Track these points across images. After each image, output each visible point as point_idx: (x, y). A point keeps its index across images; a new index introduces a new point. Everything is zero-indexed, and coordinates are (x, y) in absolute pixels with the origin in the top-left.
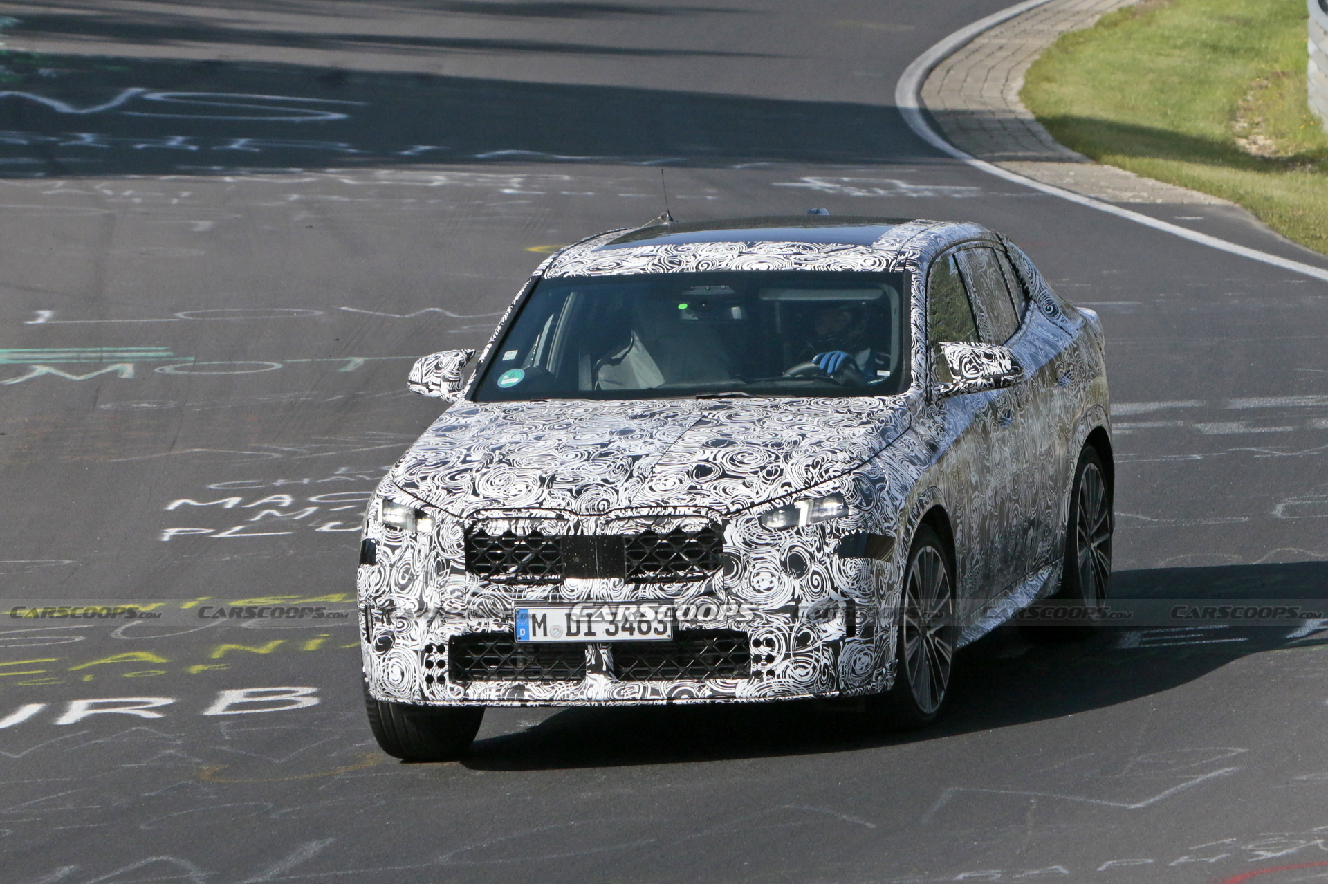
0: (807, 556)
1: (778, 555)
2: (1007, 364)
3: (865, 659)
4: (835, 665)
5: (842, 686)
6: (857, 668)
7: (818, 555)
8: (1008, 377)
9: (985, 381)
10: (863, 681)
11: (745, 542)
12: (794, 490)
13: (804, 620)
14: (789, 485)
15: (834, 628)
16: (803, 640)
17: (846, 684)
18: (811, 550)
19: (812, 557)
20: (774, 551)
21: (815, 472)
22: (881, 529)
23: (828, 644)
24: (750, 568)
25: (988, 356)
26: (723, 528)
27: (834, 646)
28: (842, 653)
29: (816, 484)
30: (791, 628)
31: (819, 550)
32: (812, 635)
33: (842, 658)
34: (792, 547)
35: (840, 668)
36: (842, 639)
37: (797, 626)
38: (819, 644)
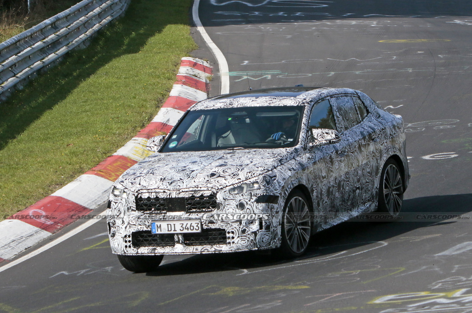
0: (245, 203)
1: (235, 203)
2: (334, 136)
3: (267, 237)
4: (255, 239)
5: (258, 246)
6: (264, 240)
7: (249, 203)
8: (334, 140)
9: (326, 142)
10: (267, 244)
11: (224, 199)
12: (241, 181)
13: (244, 224)
14: (240, 179)
15: (255, 227)
16: (244, 231)
17: (260, 246)
18: (246, 201)
19: (247, 203)
20: (234, 201)
21: (250, 174)
22: (273, 193)
23: (253, 233)
24: (226, 207)
25: (327, 133)
26: (216, 194)
27: (255, 233)
28: (258, 235)
29: (250, 178)
30: (240, 227)
31: (249, 201)
32: (247, 229)
33: (258, 237)
34: (240, 200)
35: (257, 240)
36: (258, 230)
37: (241, 226)
38: (249, 232)
